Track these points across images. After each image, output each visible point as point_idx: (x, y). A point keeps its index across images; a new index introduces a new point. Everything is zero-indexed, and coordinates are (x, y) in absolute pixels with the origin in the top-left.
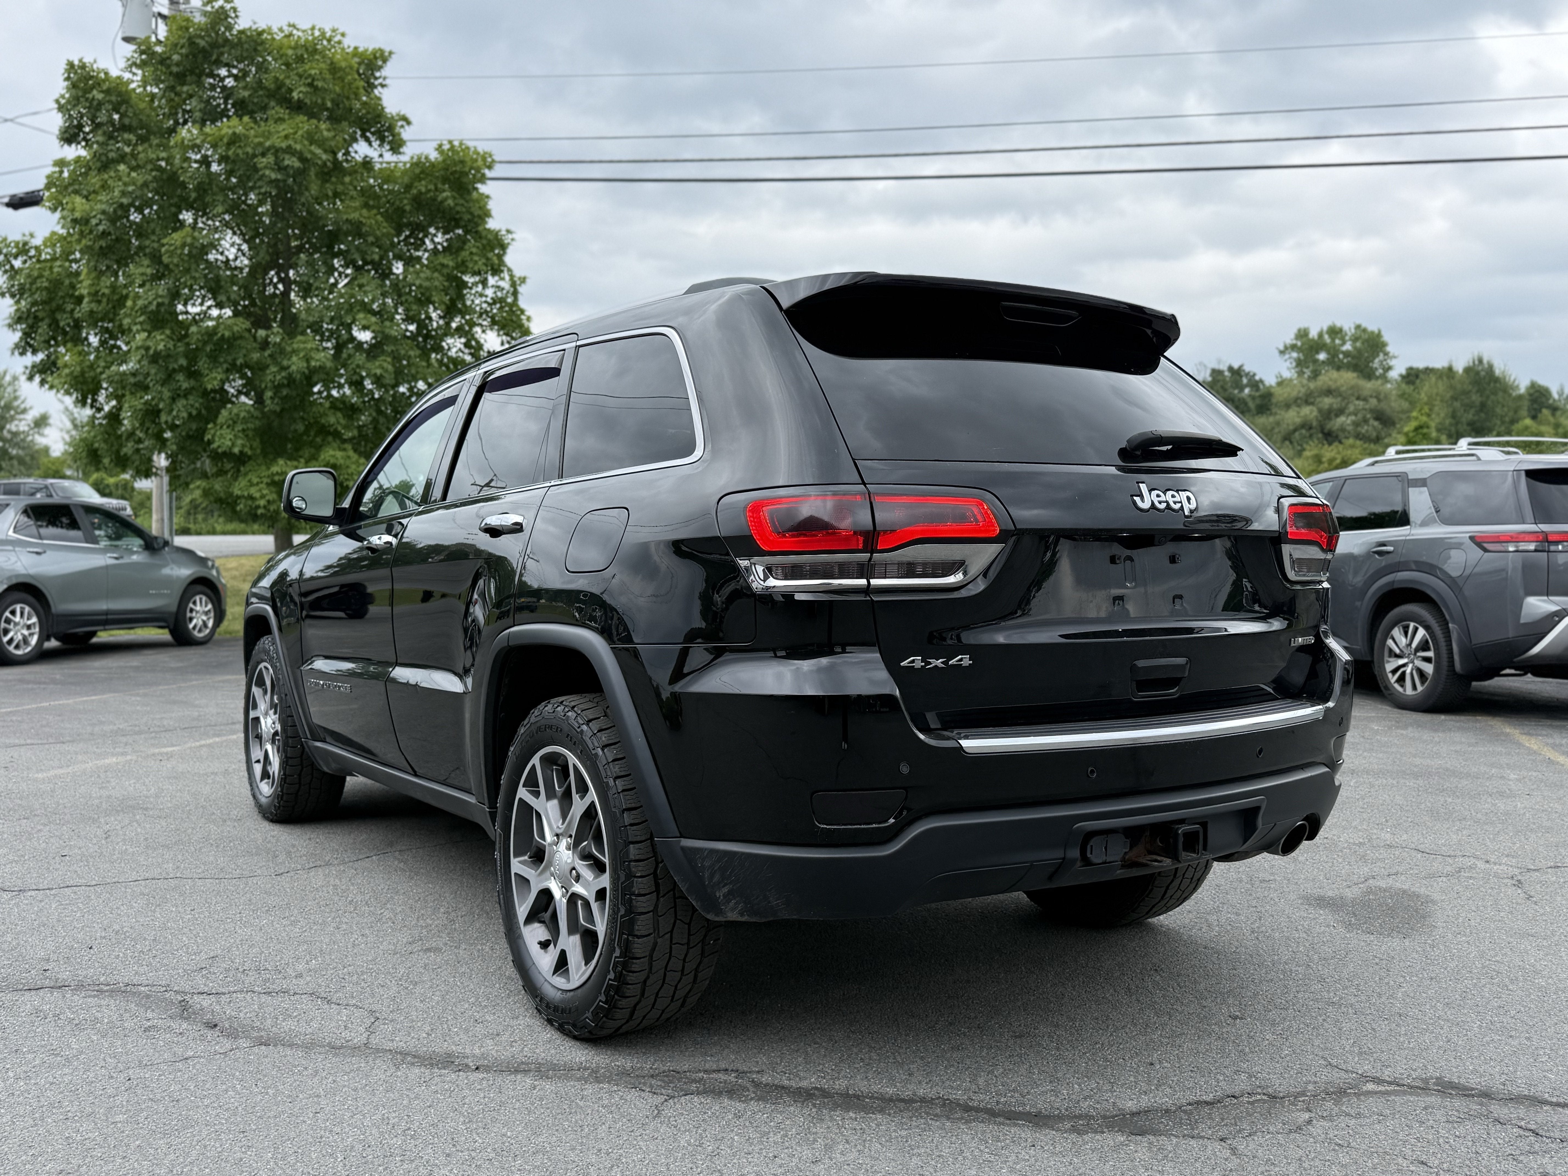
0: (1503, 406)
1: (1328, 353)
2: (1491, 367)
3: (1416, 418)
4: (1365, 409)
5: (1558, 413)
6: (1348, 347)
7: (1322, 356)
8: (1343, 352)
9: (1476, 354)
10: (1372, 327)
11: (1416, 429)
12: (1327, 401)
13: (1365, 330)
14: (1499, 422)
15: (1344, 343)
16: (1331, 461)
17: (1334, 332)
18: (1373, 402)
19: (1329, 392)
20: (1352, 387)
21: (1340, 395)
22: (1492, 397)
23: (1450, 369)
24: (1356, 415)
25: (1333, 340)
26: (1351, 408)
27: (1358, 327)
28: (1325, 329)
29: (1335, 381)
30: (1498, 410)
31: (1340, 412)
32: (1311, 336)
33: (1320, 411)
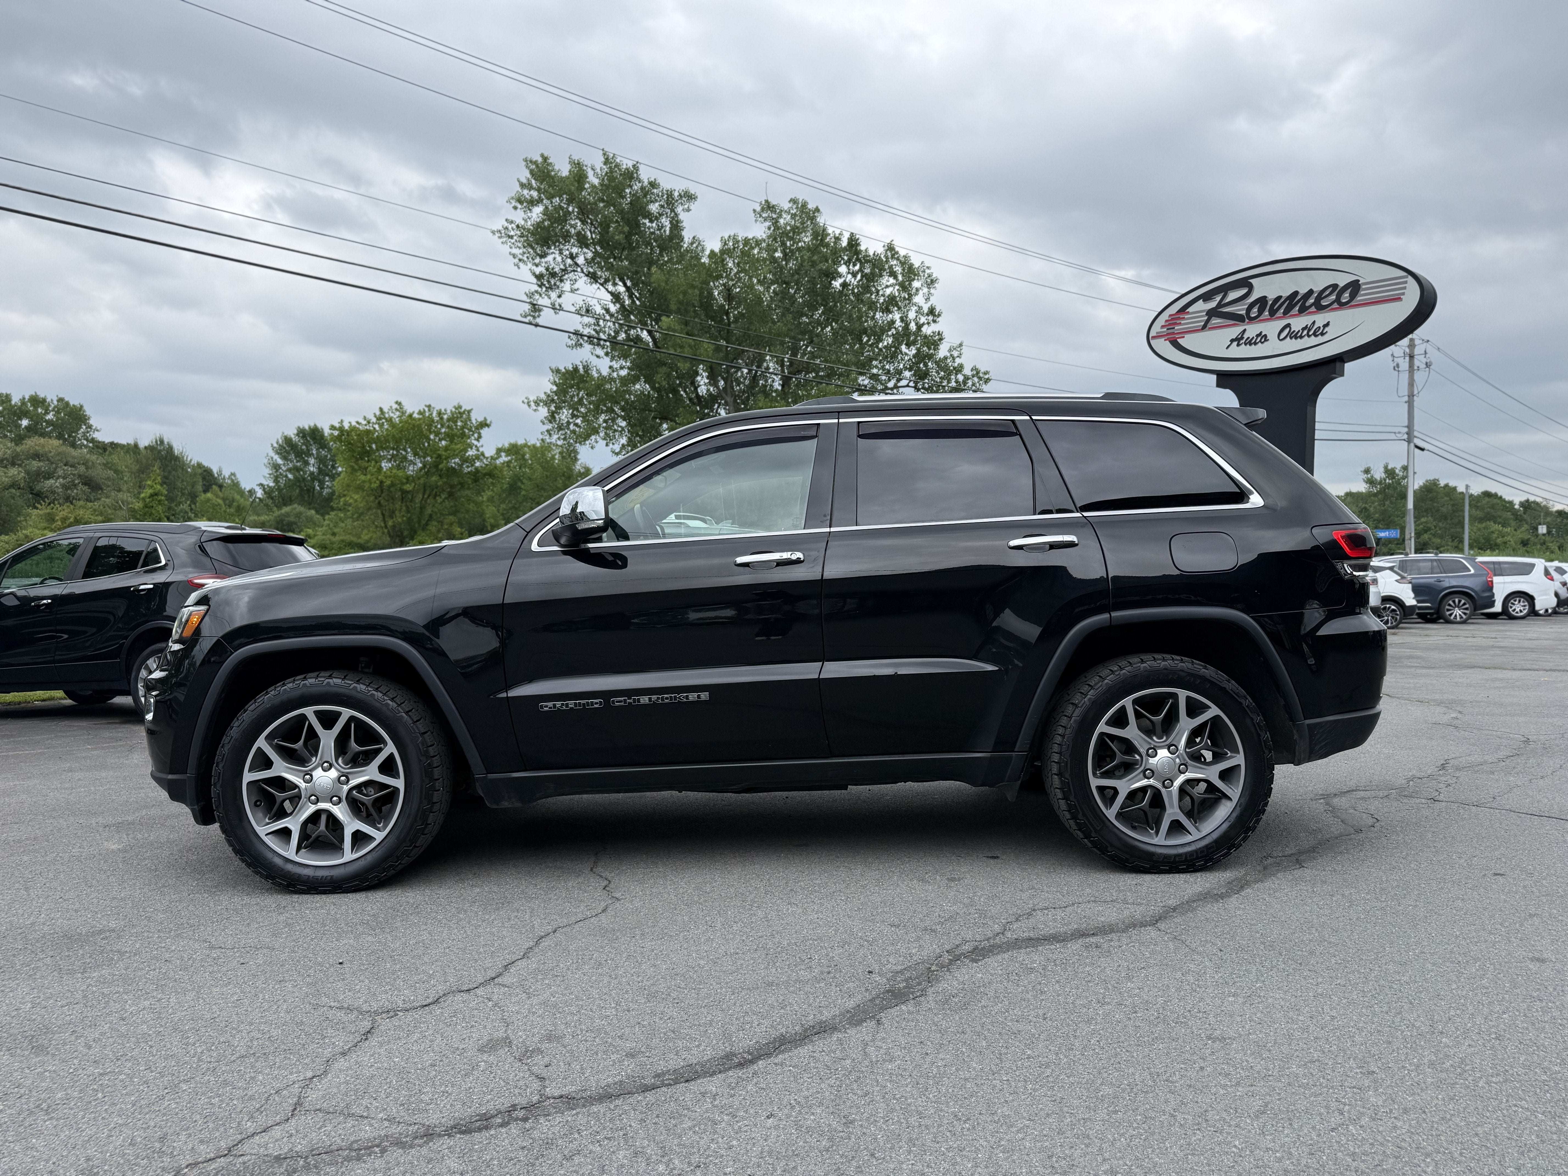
0: (183, 481)
1: (31, 419)
2: (170, 448)
3: (152, 487)
4: (74, 475)
5: (223, 489)
6: (50, 417)
7: (25, 423)
8: (46, 421)
9: (158, 435)
10: (74, 401)
11: (152, 496)
12: (35, 464)
13: (67, 404)
14: (180, 494)
15: (47, 413)
16: (64, 520)
17: (36, 401)
18: (82, 469)
19: (36, 456)
20: (59, 454)
21: (48, 460)
22: (174, 473)
23: (136, 446)
24: (64, 478)
25: (36, 408)
26: (60, 473)
27: (60, 400)
28: (27, 397)
29: (43, 446)
30: (179, 484)
31: (49, 476)
32: (13, 403)
33: (28, 473)
